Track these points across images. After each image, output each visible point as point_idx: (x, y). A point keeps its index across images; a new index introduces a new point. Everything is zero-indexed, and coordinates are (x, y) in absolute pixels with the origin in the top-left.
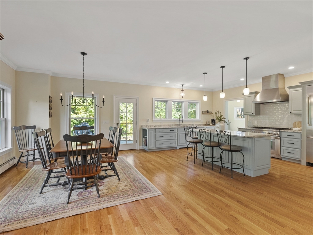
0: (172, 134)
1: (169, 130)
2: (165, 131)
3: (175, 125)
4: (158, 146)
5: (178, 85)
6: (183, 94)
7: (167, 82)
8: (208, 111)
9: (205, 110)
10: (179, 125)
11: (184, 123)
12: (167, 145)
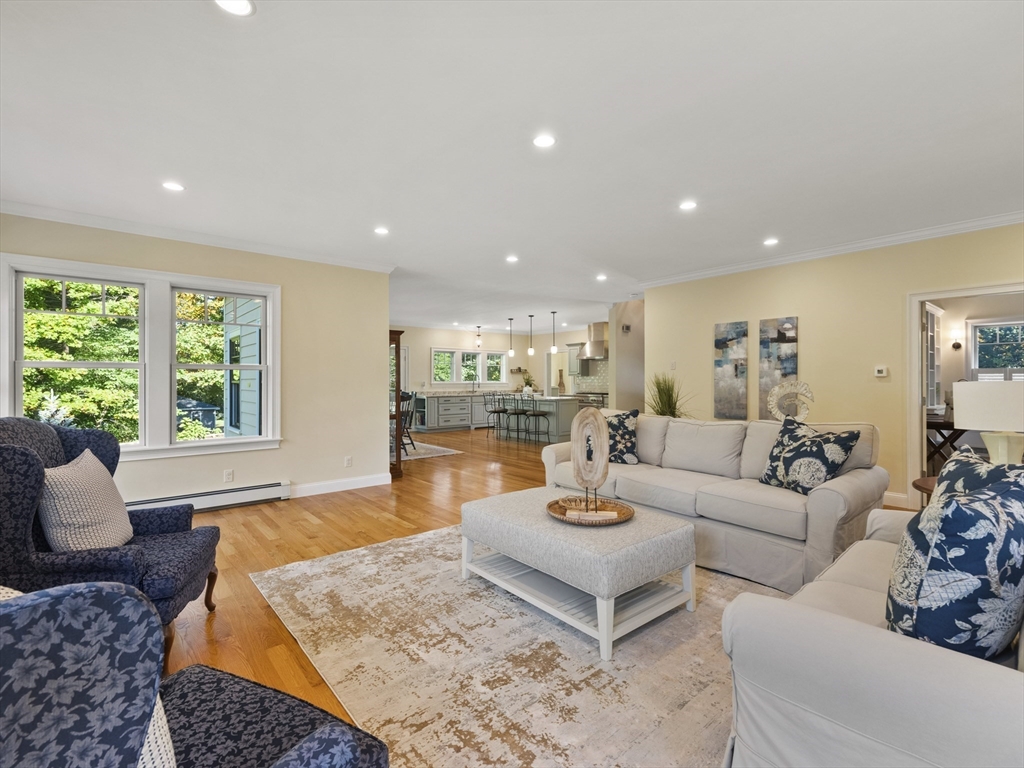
0: (463, 405)
1: (458, 400)
2: (453, 400)
3: (467, 392)
4: (442, 424)
5: (472, 327)
6: (479, 342)
7: (456, 324)
8: (520, 368)
9: (515, 368)
10: (473, 392)
11: (481, 390)
12: (454, 422)
